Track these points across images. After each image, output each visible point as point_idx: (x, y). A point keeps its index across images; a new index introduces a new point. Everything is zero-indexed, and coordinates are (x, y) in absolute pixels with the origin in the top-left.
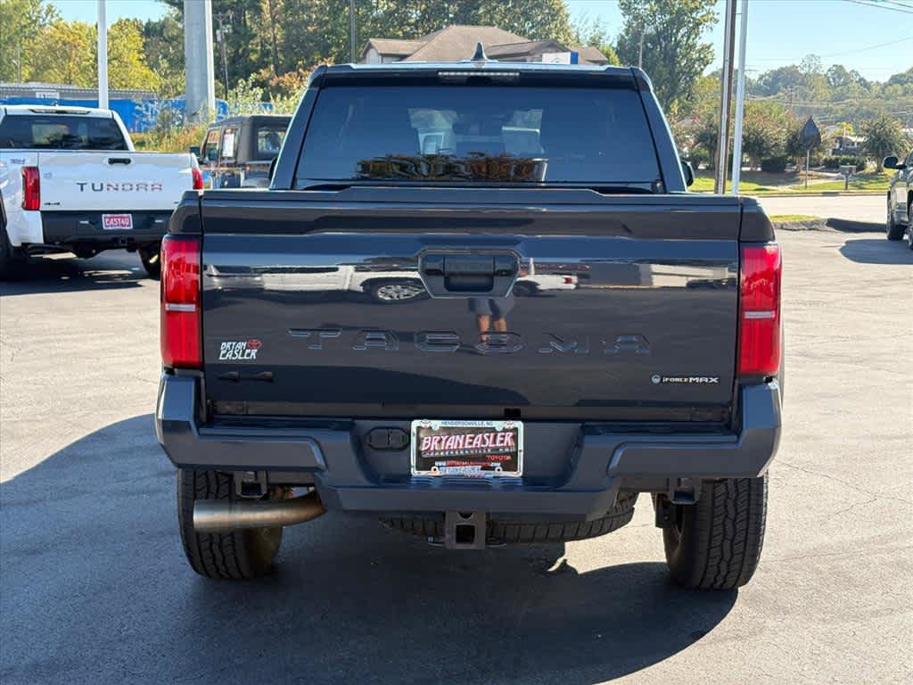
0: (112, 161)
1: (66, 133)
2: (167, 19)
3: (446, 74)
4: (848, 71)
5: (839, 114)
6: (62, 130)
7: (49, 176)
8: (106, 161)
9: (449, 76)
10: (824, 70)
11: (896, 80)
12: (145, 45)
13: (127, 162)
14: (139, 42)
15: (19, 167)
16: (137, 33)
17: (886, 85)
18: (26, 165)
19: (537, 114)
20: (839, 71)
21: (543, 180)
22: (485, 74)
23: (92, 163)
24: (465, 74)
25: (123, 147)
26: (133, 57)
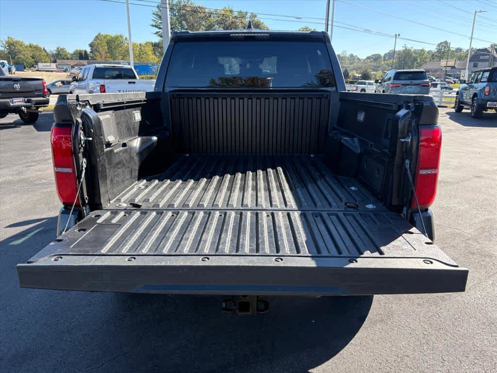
0: (129, 83)
1: (118, 73)
2: (160, 42)
3: (234, 35)
4: (354, 55)
5: (352, 68)
6: (117, 73)
7: (108, 87)
8: (127, 83)
9: (235, 36)
10: (348, 55)
11: (368, 58)
12: (154, 49)
13: (134, 83)
14: (152, 48)
15: (99, 84)
16: (151, 45)
17: (365, 60)
18: (101, 84)
19: (274, 59)
20: (352, 56)
21: (271, 86)
22: (253, 35)
23: (123, 83)
24: (243, 35)
25: (135, 77)
26: (150, 53)
